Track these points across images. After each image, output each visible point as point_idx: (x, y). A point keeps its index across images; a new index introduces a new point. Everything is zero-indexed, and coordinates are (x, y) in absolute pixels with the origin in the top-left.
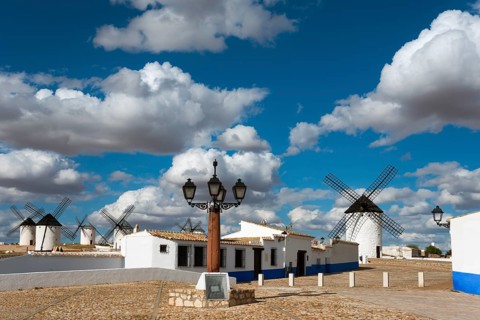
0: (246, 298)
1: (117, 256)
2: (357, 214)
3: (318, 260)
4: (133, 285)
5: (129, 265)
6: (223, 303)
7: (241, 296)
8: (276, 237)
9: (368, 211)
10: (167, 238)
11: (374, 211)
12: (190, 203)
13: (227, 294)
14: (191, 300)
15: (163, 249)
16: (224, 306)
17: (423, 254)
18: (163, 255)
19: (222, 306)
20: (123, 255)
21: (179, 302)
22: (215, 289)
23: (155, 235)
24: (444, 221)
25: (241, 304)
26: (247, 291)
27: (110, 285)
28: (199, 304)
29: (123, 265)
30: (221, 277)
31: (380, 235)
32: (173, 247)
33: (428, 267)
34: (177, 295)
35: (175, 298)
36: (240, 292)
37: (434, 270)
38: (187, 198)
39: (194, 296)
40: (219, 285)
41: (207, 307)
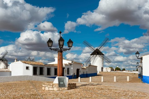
0: (73, 86)
1: (9, 71)
2: (95, 56)
3: (84, 72)
4: (19, 82)
5: (13, 75)
6: (65, 89)
7: (72, 86)
8: (69, 64)
9: (99, 54)
10: (29, 64)
11: (101, 54)
12: (50, 49)
13: (67, 85)
14: (52, 87)
15: (27, 68)
16: (66, 90)
17: (114, 70)
18: (27, 71)
19: (65, 90)
20: (11, 71)
21: (47, 89)
22: (62, 83)
23: (24, 63)
24: (140, 57)
25: (72, 89)
26: (74, 84)
27: (9, 83)
28: (55, 89)
29: (11, 74)
30: (64, 78)
31: (103, 63)
32: (31, 68)
33: (121, 74)
34: (46, 86)
35: (45, 87)
36: (71, 84)
37: (123, 76)
38: (49, 46)
39: (53, 86)
40: (63, 81)
41: (59, 90)
